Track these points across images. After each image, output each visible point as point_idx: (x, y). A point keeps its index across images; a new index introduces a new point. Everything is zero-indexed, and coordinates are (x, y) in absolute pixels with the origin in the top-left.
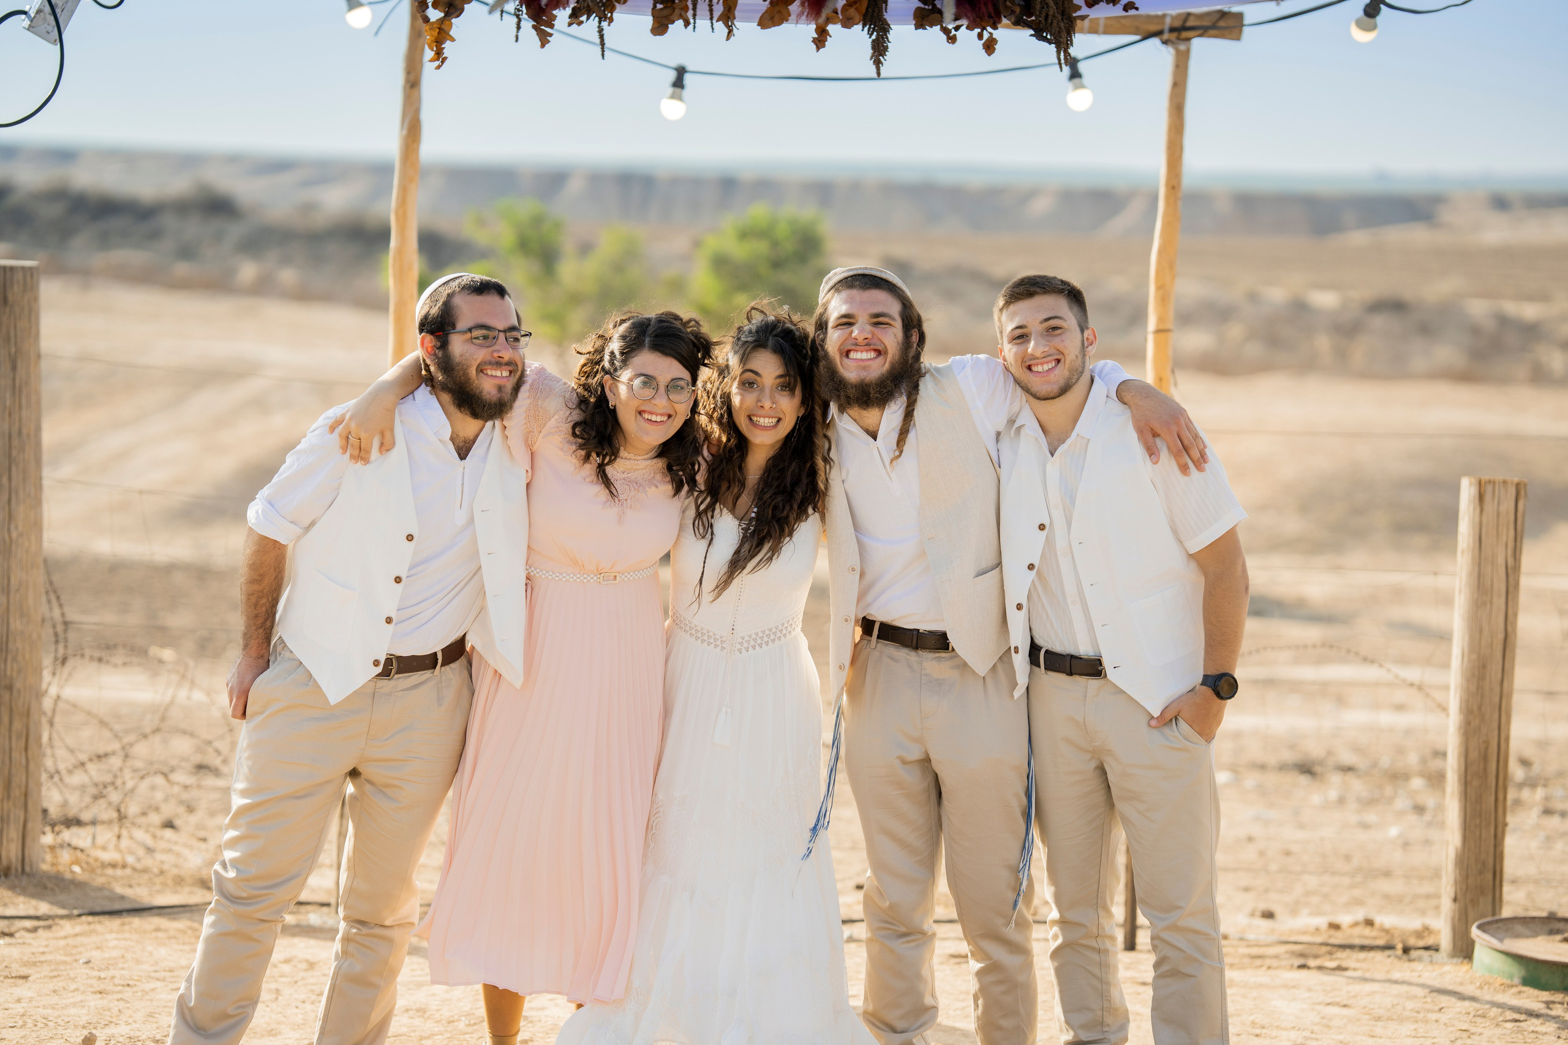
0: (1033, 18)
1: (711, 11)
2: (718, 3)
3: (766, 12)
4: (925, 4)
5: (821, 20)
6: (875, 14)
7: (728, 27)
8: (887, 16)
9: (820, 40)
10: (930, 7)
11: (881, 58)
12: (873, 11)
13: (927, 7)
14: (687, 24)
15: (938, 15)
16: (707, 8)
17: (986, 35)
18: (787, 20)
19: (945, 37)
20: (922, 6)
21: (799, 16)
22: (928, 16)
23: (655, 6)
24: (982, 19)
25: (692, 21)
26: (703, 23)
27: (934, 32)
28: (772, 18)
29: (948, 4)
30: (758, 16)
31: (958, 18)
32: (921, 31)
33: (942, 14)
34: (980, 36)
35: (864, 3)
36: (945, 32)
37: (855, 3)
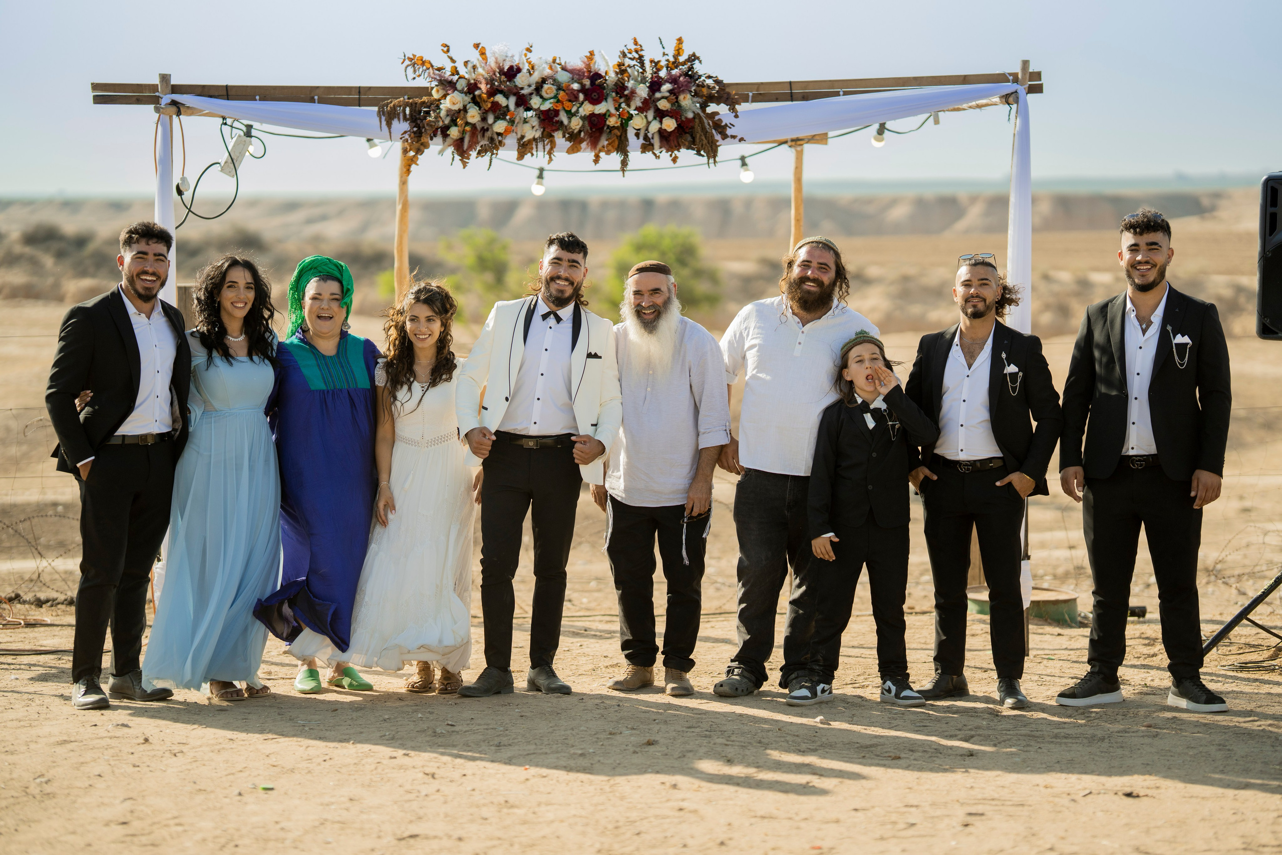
0: (696, 145)
1: (544, 149)
2: (547, 145)
3: (570, 147)
4: (646, 141)
5: (597, 151)
6: (622, 147)
7: (551, 154)
8: (628, 148)
9: (597, 160)
10: (648, 144)
11: (625, 167)
13: (646, 143)
14: (532, 155)
15: (652, 147)
16: (542, 147)
17: (673, 155)
18: (580, 151)
20: (644, 143)
21: (586, 150)
22: (646, 147)
23: (518, 148)
24: (672, 147)
25: (535, 154)
26: (541, 153)
27: (649, 154)
28: (573, 150)
29: (656, 142)
30: (566, 150)
31: (661, 148)
32: (644, 154)
33: (652, 145)
34: (671, 155)
35: (617, 143)
36: (655, 154)
37: (612, 143)
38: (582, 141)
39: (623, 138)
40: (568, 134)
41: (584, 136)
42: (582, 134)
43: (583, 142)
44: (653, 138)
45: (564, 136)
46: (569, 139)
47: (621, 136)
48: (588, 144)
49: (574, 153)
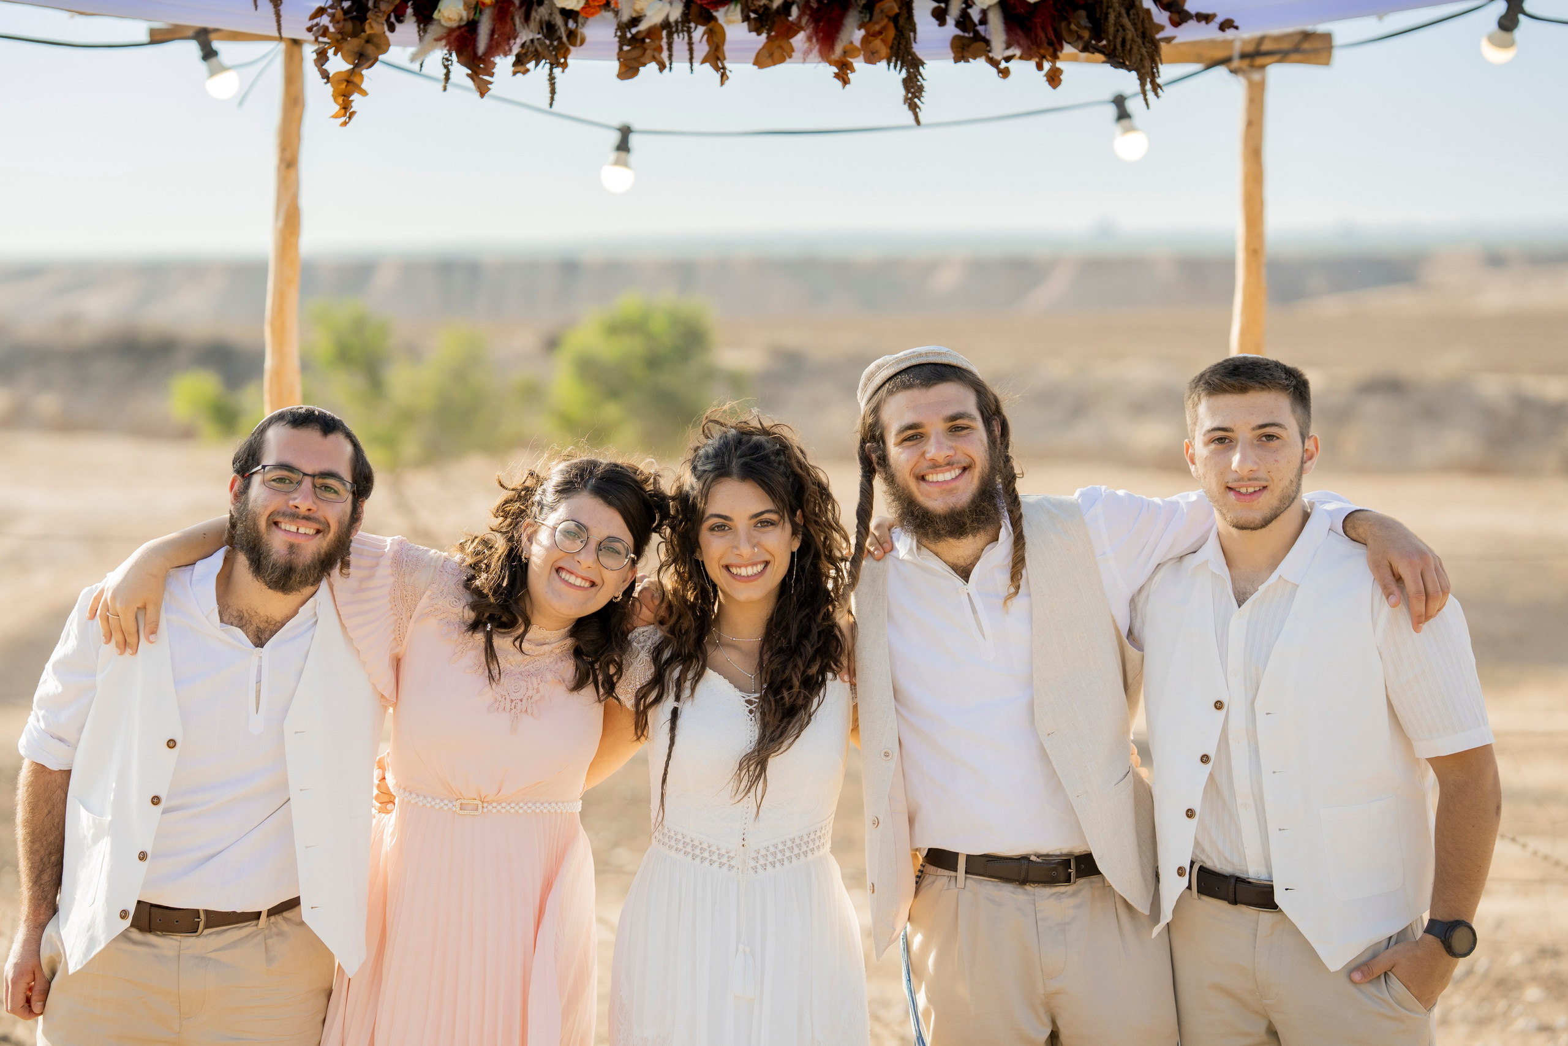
0: (1104, 42)
1: (692, 52)
2: (700, 42)
3: (764, 47)
4: (964, 30)
5: (840, 55)
6: (902, 47)
7: (717, 69)
8: (919, 50)
9: (842, 77)
10: (971, 35)
11: (916, 100)
12: (899, 43)
13: (966, 35)
14: (662, 66)
15: (982, 44)
16: (686, 47)
17: (1047, 66)
18: (790, 57)
19: (995, 70)
20: (961, 33)
21: (806, 53)
22: (969, 46)
23: (621, 49)
24: (1039, 46)
25: (668, 65)
26: (681, 66)
27: (980, 65)
28: (771, 55)
29: (996, 31)
30: (753, 56)
31: (1008, 47)
32: (962, 64)
33: (987, 42)
34: (1040, 67)
35: (891, 33)
36: (994, 63)
37: (880, 33)
38: (792, 30)
39: (902, 21)
40: (755, 12)
41: (799, 17)
42: (795, 11)
43: (796, 33)
44: (984, 21)
45: (746, 18)
46: (757, 26)
47: (897, 16)
48: (809, 39)
49: (775, 63)
